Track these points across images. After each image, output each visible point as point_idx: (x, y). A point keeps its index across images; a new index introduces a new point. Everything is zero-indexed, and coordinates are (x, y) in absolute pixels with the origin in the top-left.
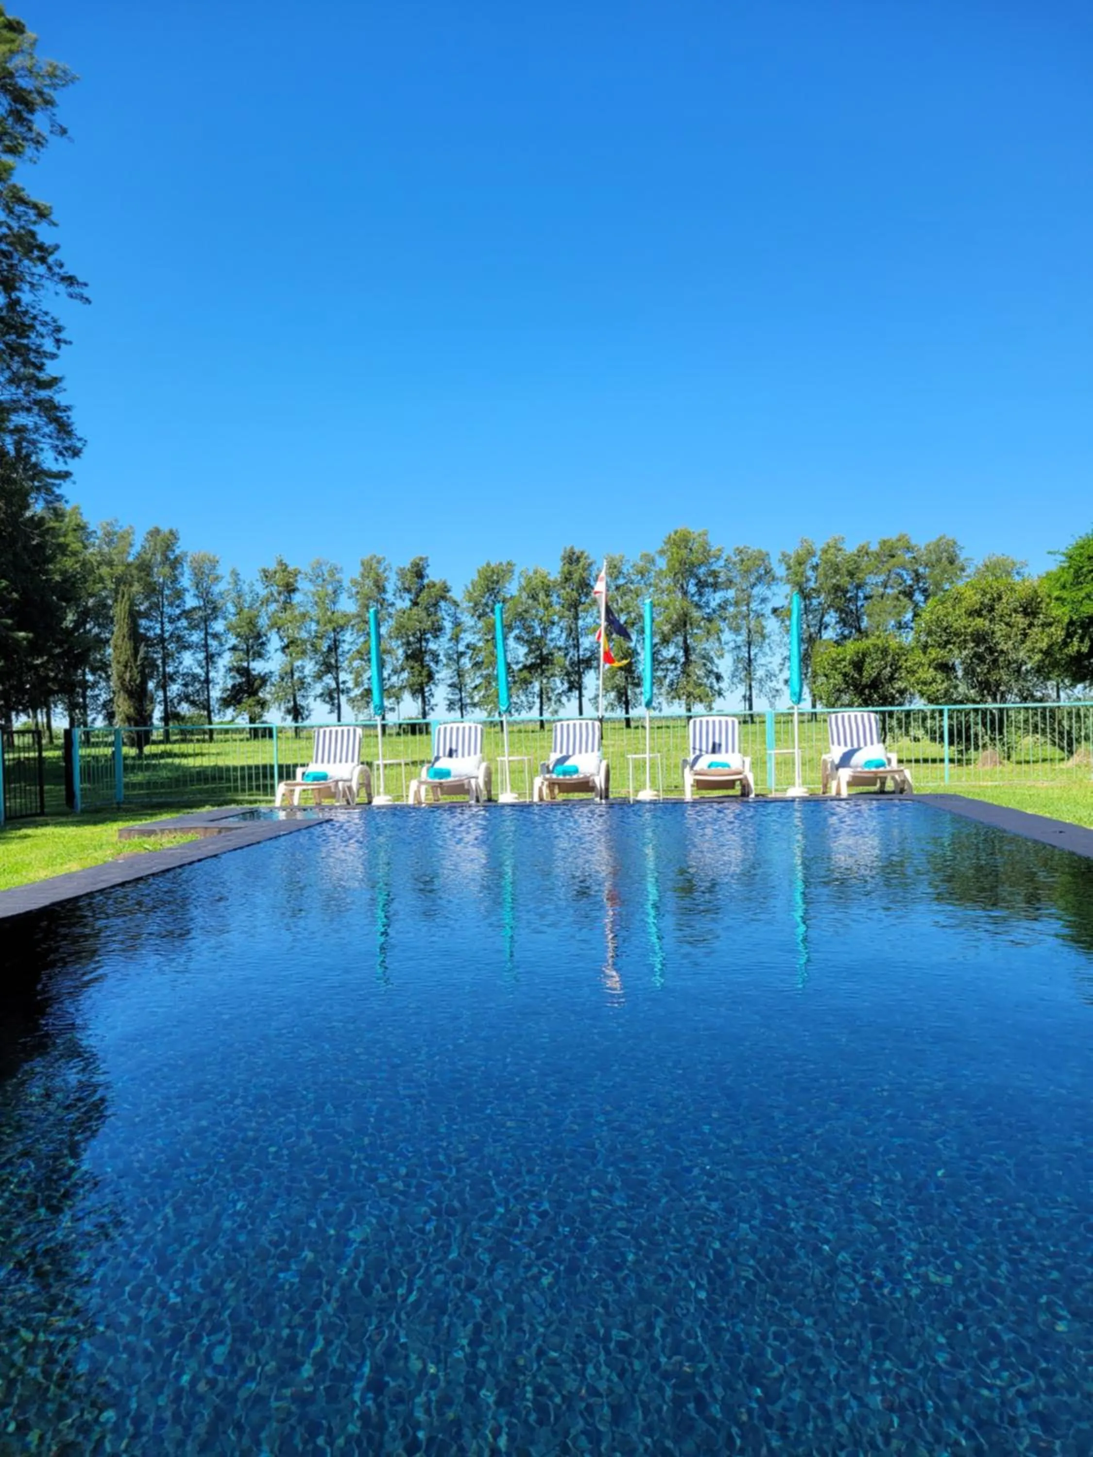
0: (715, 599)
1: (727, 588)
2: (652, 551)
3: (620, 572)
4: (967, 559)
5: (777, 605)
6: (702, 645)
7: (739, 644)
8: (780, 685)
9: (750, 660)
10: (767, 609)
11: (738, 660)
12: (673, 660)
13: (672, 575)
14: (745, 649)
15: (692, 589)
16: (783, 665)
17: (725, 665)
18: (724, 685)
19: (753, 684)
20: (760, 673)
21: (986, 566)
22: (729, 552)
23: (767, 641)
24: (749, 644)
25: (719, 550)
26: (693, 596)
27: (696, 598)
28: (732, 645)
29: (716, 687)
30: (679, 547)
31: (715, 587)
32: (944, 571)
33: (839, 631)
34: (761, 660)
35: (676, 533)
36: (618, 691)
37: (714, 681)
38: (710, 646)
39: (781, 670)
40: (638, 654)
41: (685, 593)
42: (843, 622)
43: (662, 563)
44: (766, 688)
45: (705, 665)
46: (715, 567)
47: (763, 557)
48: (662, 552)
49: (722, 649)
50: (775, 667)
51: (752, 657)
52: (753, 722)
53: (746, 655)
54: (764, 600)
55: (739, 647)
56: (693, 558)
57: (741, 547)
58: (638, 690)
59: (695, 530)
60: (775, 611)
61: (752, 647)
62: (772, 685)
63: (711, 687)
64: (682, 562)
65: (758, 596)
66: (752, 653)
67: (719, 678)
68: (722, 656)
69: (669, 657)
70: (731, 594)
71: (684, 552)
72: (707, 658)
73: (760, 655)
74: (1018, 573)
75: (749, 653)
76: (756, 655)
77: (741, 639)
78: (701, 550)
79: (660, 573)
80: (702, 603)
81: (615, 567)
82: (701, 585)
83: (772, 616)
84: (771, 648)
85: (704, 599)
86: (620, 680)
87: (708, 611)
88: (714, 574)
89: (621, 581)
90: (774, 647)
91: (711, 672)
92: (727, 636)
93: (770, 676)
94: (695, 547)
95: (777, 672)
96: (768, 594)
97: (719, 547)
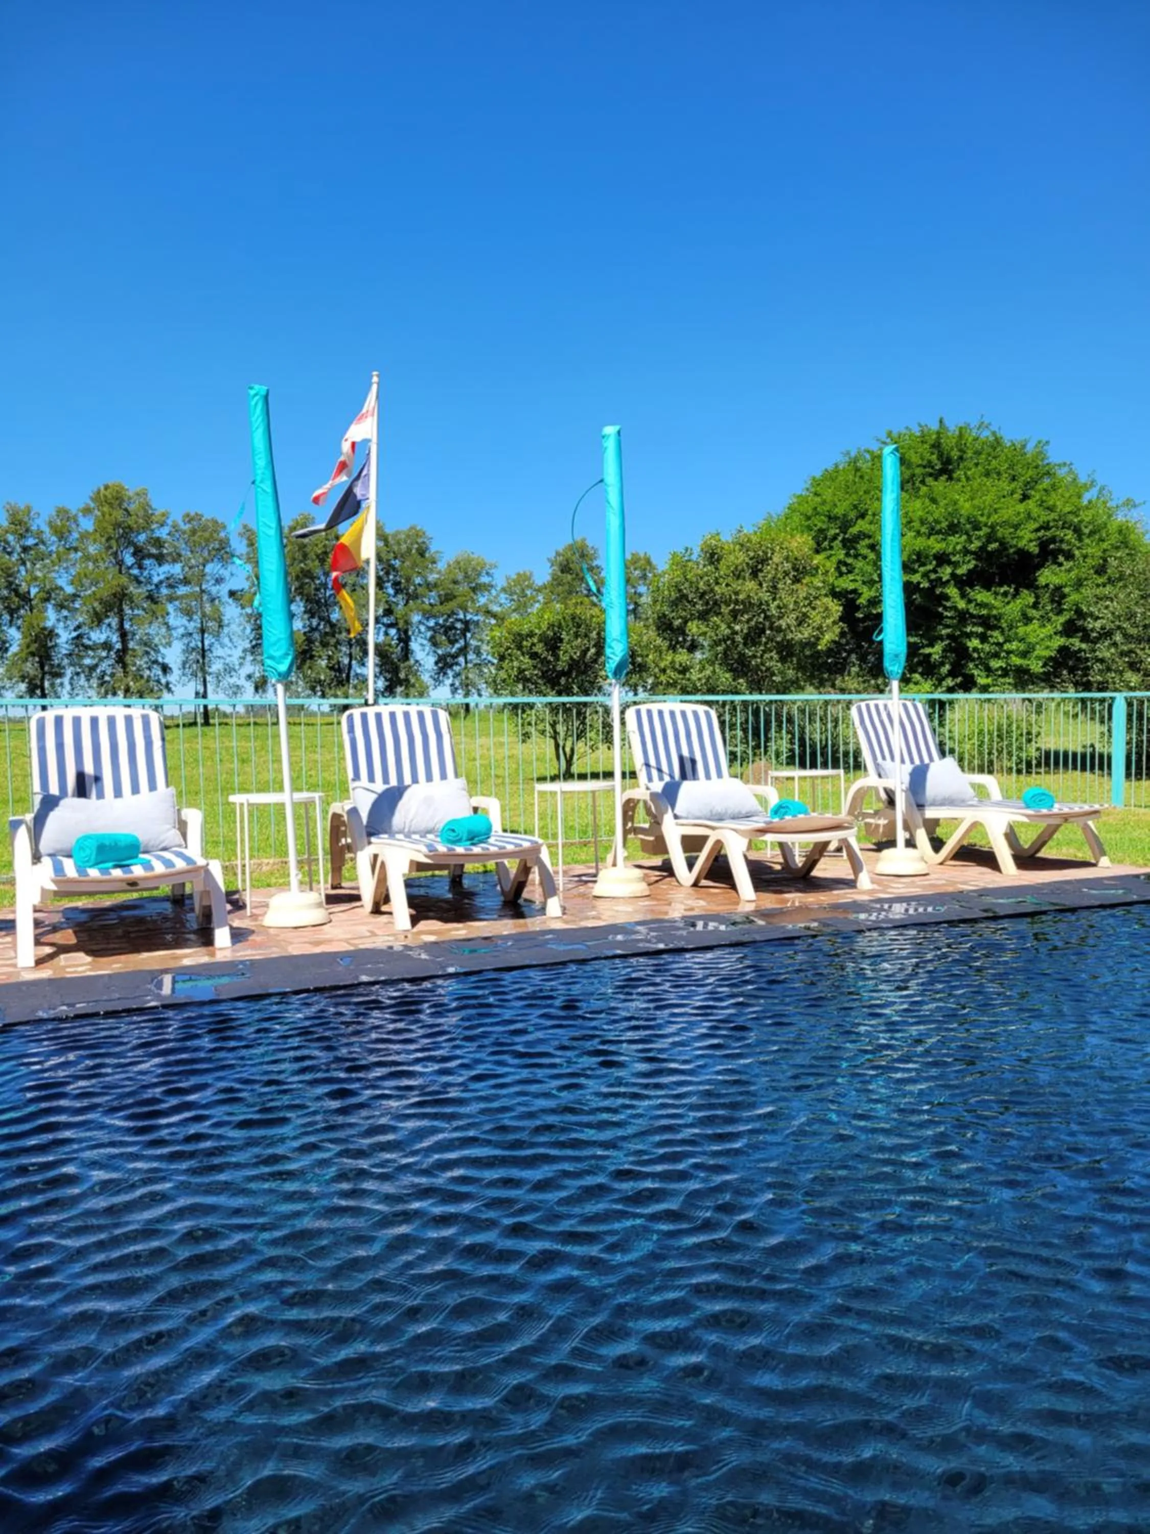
0: (159, 573)
1: (174, 561)
2: (74, 507)
3: (27, 530)
4: (437, 552)
5: (235, 588)
6: (142, 630)
7: (191, 630)
8: (242, 682)
9: (203, 650)
10: (223, 590)
11: (188, 650)
12: (107, 646)
13: (103, 540)
14: (197, 637)
15: (129, 560)
16: (244, 658)
17: (173, 655)
18: (173, 678)
19: (208, 678)
20: (216, 667)
21: (459, 563)
22: (176, 517)
23: (226, 630)
24: (203, 631)
25: (163, 515)
26: (129, 568)
27: (135, 572)
28: (181, 631)
29: (163, 681)
30: (111, 505)
31: (160, 559)
32: (415, 565)
33: (308, 623)
34: (218, 651)
35: (107, 487)
36: (30, 683)
37: (160, 672)
38: (155, 630)
39: (241, 664)
40: (58, 635)
41: (120, 563)
42: (311, 613)
43: (87, 524)
44: (224, 684)
45: (147, 653)
46: (157, 534)
47: (217, 526)
48: (87, 511)
49: (171, 635)
50: (235, 660)
51: (206, 647)
52: (206, 723)
53: (200, 645)
54: (219, 581)
55: (191, 634)
56: (131, 521)
57: (192, 514)
58: (58, 681)
59: (131, 487)
60: (232, 594)
61: (206, 635)
62: (232, 681)
63: (158, 681)
64: (117, 525)
65: (212, 575)
66: (207, 643)
67: (165, 669)
68: (169, 644)
69: (102, 641)
70: (176, 569)
71: (119, 515)
72: (148, 644)
73: (217, 645)
74: (488, 574)
75: (203, 642)
76: (211, 645)
77: (193, 626)
78: (141, 513)
79: (84, 536)
80: (142, 579)
81: (20, 523)
82: (139, 553)
83: (231, 601)
84: (231, 640)
85: (146, 573)
86: (31, 667)
87: (149, 587)
88: (158, 543)
89: (30, 542)
90: (235, 639)
91: (155, 662)
92: (176, 620)
93: (229, 670)
94: (132, 508)
95: (237, 667)
96: (225, 573)
97: (163, 510)
